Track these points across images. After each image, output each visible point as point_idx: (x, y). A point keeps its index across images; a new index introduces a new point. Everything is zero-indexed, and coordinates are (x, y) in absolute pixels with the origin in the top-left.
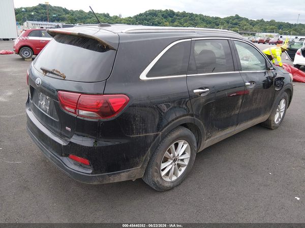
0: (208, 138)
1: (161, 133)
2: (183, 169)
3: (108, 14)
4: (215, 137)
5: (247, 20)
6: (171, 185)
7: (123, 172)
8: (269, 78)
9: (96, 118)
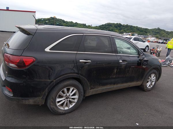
0: (92, 89)
1: (55, 81)
2: (74, 104)
3: (85, 24)
4: (98, 89)
5: (164, 31)
6: (64, 112)
7: (31, 99)
8: (140, 60)
9: (16, 68)
